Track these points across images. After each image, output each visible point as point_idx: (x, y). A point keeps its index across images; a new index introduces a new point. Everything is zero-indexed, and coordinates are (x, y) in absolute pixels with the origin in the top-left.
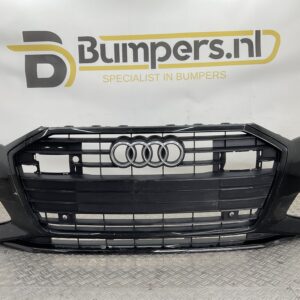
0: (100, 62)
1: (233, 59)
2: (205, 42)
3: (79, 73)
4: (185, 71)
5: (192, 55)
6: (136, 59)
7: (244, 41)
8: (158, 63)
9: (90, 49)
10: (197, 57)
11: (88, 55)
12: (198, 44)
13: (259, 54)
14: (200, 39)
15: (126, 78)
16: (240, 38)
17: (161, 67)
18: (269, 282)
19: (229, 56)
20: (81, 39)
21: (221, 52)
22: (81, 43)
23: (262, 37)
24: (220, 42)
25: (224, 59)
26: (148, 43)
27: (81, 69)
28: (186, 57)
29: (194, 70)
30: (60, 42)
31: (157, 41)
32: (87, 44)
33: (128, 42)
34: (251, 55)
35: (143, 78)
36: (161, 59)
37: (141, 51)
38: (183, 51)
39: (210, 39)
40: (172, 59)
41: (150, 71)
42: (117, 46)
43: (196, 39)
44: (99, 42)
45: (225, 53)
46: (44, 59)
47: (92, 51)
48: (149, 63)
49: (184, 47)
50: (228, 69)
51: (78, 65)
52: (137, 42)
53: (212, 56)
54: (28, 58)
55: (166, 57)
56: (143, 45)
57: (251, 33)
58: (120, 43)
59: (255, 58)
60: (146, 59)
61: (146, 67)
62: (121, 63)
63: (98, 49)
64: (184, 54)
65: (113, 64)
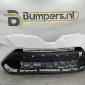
1: (66, 19)
2: (59, 14)
4: (53, 22)
5: (55, 18)
6: (39, 19)
7: (69, 14)
8: (46, 20)
10: (56, 18)
11: (26, 17)
13: (73, 18)
14: (57, 13)
15: (37, 24)
16: (68, 13)
17: (46, 21)
19: (65, 18)
20: (24, 13)
21: (63, 17)
22: (24, 14)
23: (74, 13)
24: (63, 14)
25: (64, 19)
26: (43, 14)
27: (24, 21)
29: (56, 22)
30: (18, 14)
31: (45, 14)
32: (26, 14)
33: (37, 14)
34: (71, 18)
35: (41, 24)
36: (46, 19)
37: (41, 16)
38: (53, 17)
39: (60, 13)
41: (43, 22)
42: (34, 15)
43: (56, 13)
45: (64, 17)
48: (43, 20)
49: (53, 16)
50: (65, 22)
51: (23, 20)
52: (40, 14)
53: (60, 18)
55: (48, 18)
56: (42, 15)
57: (71, 12)
58: (35, 14)
59: (72, 19)
60: (42, 19)
61: (42, 21)
63: (29, 16)
64: (53, 18)
65: (33, 20)
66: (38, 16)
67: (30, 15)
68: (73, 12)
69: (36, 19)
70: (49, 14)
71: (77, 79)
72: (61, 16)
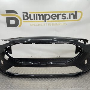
0: (29, 20)
1: (69, 19)
2: (61, 14)
3: (23, 23)
4: (55, 23)
6: (40, 19)
7: (72, 14)
9: (26, 16)
12: (58, 15)
13: (76, 18)
14: (59, 13)
15: (37, 25)
16: (71, 13)
17: (47, 21)
18: (82, 87)
19: (67, 18)
21: (65, 17)
24: (65, 14)
25: (66, 19)
28: (55, 19)
29: (57, 23)
32: (25, 14)
33: (38, 14)
34: (74, 18)
35: (42, 25)
36: (47, 19)
38: (54, 17)
39: (62, 13)
40: (51, 19)
42: (34, 15)
44: (29, 14)
46: (12, 19)
47: (27, 16)
51: (23, 21)
54: (7, 18)
55: (49, 19)
56: (42, 15)
57: (74, 12)
59: (75, 19)
60: (43, 19)
62: (36, 20)
65: (33, 20)
66: (38, 17)
67: (30, 15)
68: (76, 12)
69: (37, 19)
70: (51, 14)
71: (80, 84)
72: (63, 16)
